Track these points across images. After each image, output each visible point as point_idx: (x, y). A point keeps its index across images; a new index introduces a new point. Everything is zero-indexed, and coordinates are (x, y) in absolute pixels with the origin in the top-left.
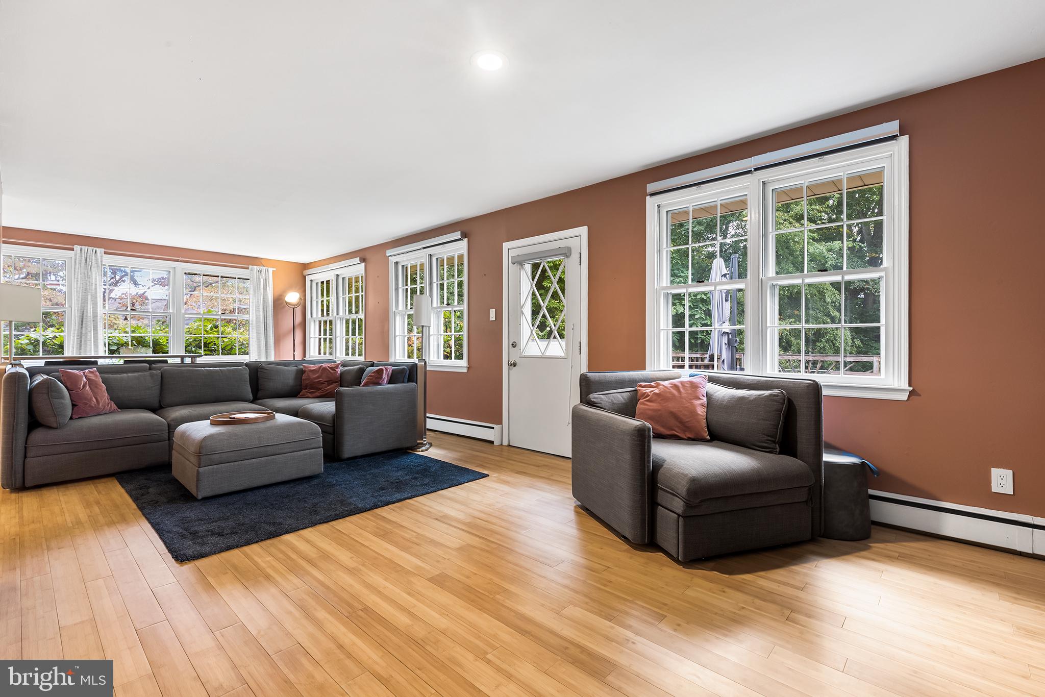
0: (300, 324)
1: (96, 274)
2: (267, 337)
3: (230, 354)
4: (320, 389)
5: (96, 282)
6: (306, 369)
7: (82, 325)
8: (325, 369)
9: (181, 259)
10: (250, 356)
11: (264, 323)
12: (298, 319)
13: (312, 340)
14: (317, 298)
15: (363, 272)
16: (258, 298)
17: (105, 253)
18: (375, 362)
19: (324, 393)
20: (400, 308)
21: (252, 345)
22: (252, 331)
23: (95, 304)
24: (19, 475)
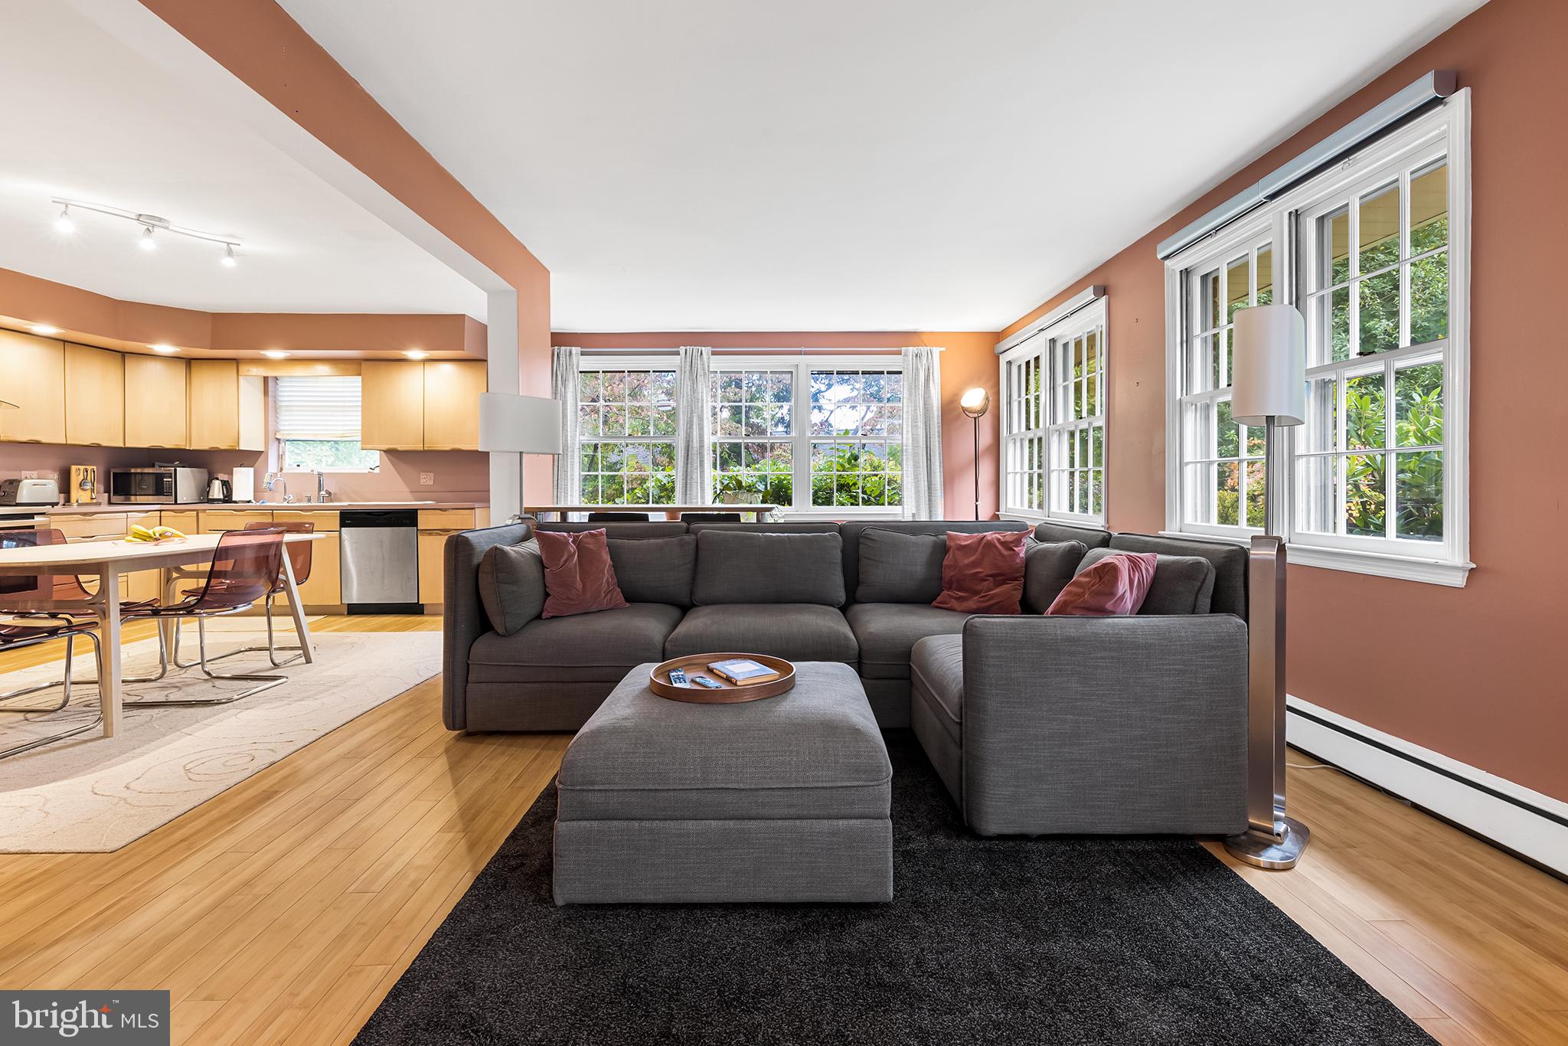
0: (988, 449)
1: (702, 384)
2: (931, 475)
3: (878, 505)
4: (976, 593)
5: (702, 396)
6: (952, 544)
7: (688, 460)
8: (990, 545)
9: (803, 349)
10: (903, 508)
11: (927, 448)
12: (986, 439)
13: (1010, 477)
14: (1019, 396)
15: (1103, 322)
16: (915, 404)
17: (714, 353)
18: (1115, 534)
19: (987, 604)
20: (1197, 388)
21: (907, 488)
22: (907, 464)
23: (701, 429)
24: (459, 711)
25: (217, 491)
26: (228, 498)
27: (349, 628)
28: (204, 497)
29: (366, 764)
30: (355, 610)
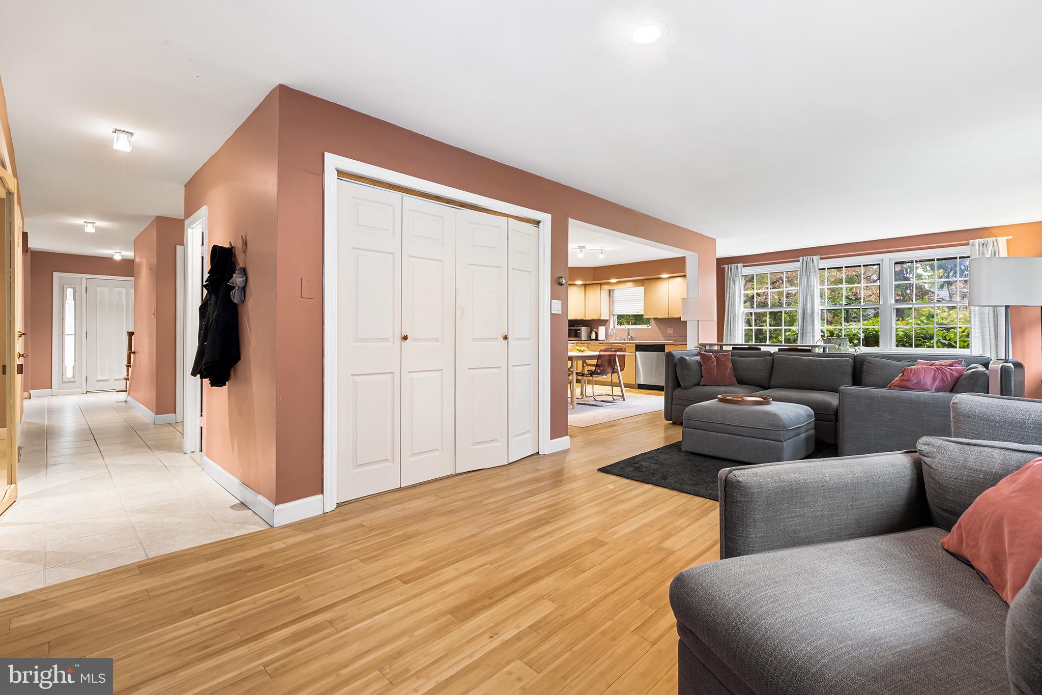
10: (971, 350)
17: (821, 259)
21: (975, 337)
22: (974, 320)
23: (813, 302)
24: (669, 414)
25: (593, 337)
26: (597, 339)
27: (639, 393)
28: (590, 339)
29: (640, 424)
30: (641, 387)
